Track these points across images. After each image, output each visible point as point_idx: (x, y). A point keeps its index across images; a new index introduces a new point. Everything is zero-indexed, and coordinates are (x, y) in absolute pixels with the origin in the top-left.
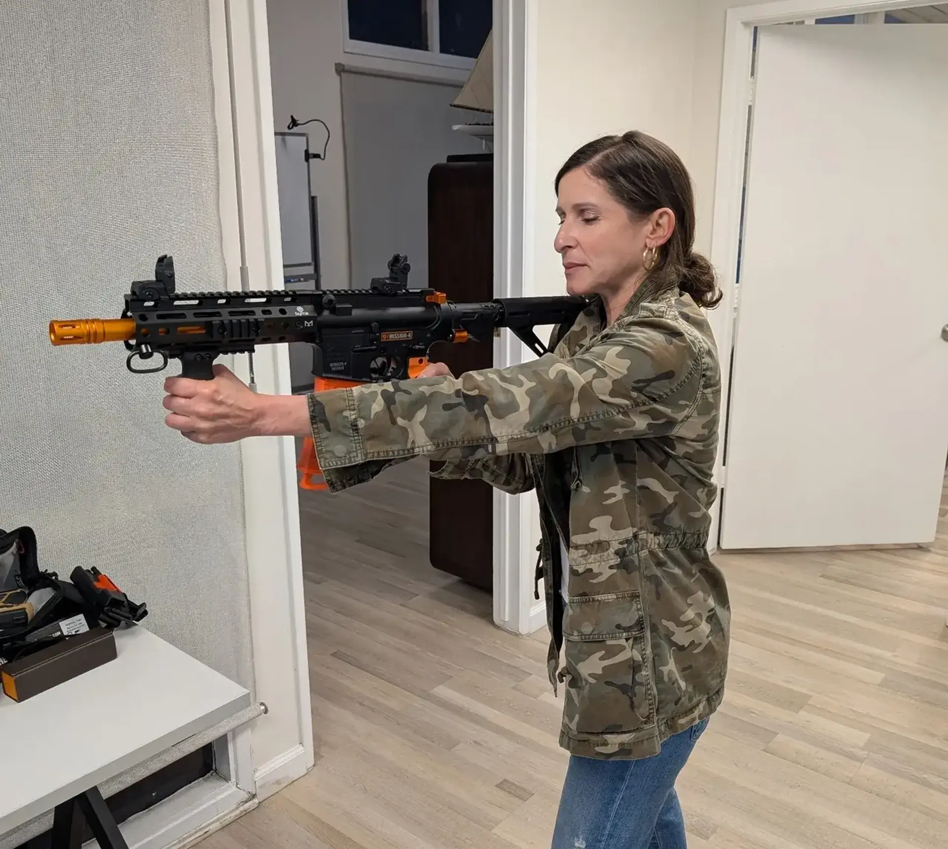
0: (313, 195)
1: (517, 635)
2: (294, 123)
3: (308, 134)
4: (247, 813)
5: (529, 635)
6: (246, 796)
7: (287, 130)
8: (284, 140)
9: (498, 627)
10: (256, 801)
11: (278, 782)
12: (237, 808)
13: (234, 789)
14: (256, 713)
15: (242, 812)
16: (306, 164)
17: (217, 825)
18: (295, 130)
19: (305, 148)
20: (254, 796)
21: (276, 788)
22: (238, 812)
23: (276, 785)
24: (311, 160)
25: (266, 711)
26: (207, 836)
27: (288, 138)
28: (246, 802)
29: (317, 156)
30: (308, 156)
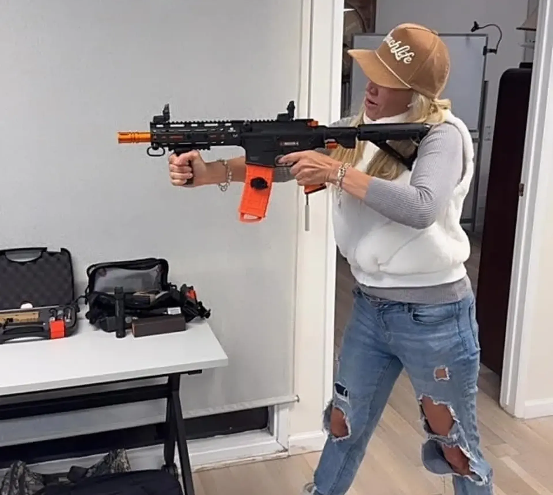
0: (486, 79)
1: (513, 417)
2: (476, 27)
3: (488, 35)
4: (279, 458)
5: (522, 420)
6: (282, 449)
7: (470, 32)
8: (468, 39)
9: (502, 409)
10: (286, 454)
11: (303, 448)
12: (275, 453)
13: (275, 441)
14: (291, 400)
15: (277, 456)
16: (483, 57)
17: (261, 458)
18: (477, 32)
19: (484, 45)
20: (286, 450)
21: (301, 451)
22: (275, 455)
23: (301, 450)
24: (488, 54)
25: (298, 401)
26: (254, 462)
27: (471, 38)
28: (281, 452)
29: (491, 51)
30: (486, 51)
